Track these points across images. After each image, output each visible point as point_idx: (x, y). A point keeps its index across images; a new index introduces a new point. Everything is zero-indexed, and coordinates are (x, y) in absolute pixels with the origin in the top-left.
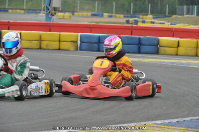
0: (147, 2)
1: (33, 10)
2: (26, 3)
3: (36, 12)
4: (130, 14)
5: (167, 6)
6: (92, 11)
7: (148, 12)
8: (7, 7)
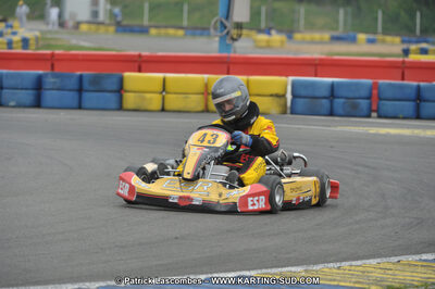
4: (415, 35)
8: (146, 22)
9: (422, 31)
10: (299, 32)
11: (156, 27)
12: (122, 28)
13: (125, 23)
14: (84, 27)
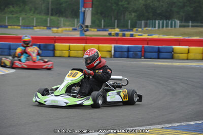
0: (113, 19)
1: (28, 26)
2: (22, 20)
3: (30, 28)
4: (102, 28)
5: (129, 21)
6: (72, 26)
8: (7, 24)
9: (104, 26)
10: (61, 27)
11: (10, 26)
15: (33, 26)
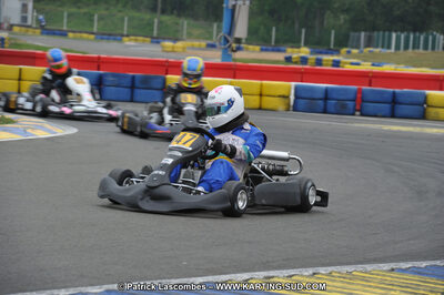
0: (297, 26)
1: (110, 35)
2: (98, 20)
3: (115, 40)
4: (271, 45)
5: (333, 32)
6: (207, 39)
7: (299, 41)
8: (65, 28)
10: (182, 40)
11: (72, 32)
12: (46, 31)
13: (48, 27)
14: (16, 29)
15: (123, 36)
